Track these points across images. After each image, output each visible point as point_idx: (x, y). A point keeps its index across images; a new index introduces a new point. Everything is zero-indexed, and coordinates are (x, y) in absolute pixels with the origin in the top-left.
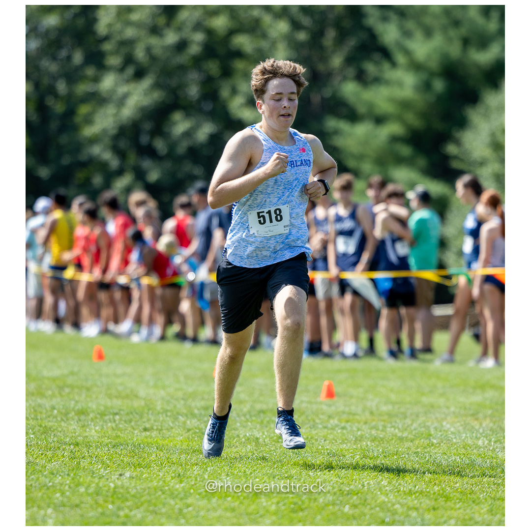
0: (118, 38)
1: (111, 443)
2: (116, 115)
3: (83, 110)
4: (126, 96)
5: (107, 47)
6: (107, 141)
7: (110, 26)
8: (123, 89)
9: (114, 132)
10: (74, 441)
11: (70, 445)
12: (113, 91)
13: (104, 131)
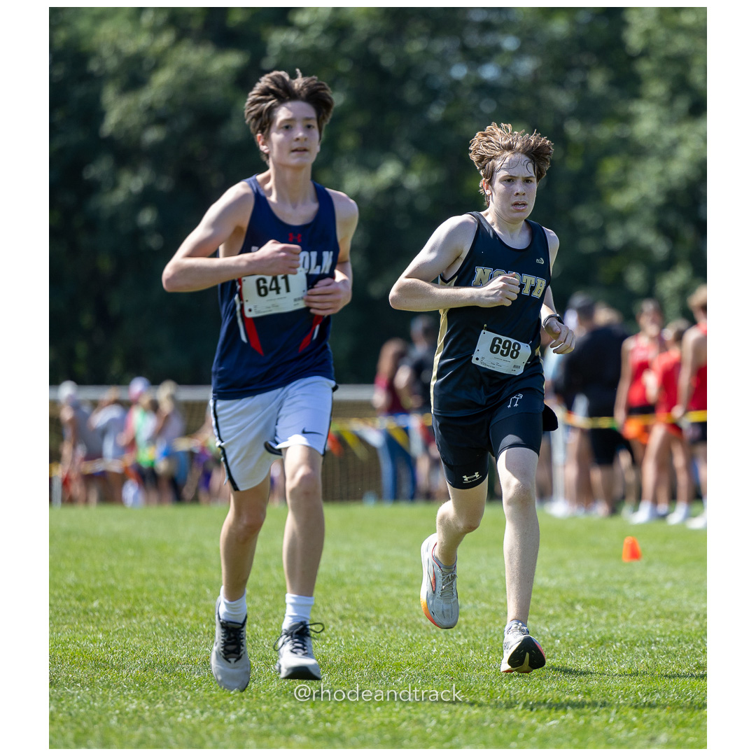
0: (662, 53)
1: (641, 689)
2: (662, 173)
3: (611, 168)
4: (675, 144)
5: (645, 67)
6: (648, 215)
7: (648, 33)
8: (670, 134)
9: (660, 200)
10: (584, 688)
11: (578, 694)
12: (654, 136)
13: (644, 200)
